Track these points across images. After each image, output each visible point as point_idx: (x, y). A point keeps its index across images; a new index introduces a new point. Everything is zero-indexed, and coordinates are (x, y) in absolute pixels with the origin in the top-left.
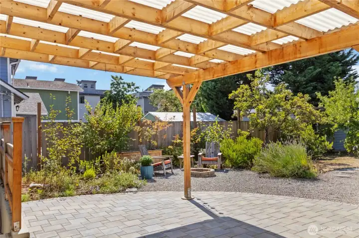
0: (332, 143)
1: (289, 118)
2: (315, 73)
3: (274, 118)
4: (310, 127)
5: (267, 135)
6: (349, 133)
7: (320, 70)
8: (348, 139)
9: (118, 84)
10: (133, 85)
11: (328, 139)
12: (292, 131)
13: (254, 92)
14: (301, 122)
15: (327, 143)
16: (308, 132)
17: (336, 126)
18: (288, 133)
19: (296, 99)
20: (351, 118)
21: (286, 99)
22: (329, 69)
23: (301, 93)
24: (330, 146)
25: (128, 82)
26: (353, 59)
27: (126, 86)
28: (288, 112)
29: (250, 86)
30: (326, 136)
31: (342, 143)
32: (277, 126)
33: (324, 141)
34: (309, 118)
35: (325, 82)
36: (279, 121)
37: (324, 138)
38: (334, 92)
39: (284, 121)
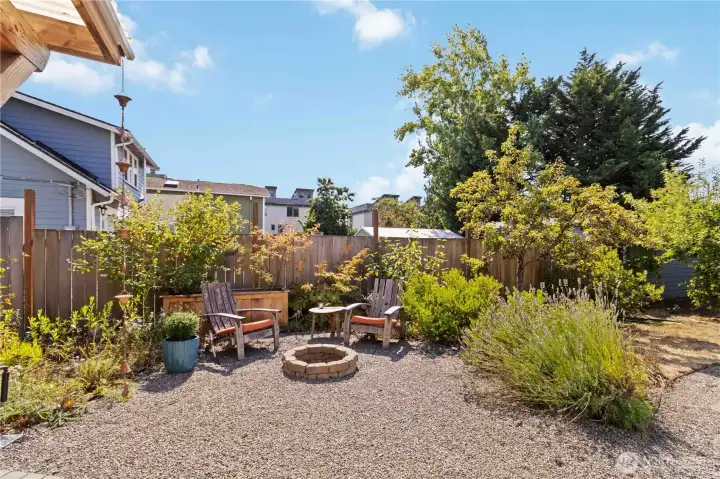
0: (662, 288)
1: (570, 234)
2: (617, 169)
3: (533, 233)
4: (614, 253)
5: (521, 268)
6: (698, 269)
7: (627, 163)
8: (697, 282)
9: (327, 190)
10: (346, 191)
11: (650, 279)
12: (574, 261)
13: (498, 183)
14: (598, 241)
15: (650, 288)
16: (607, 263)
17: (669, 253)
18: (565, 263)
19: (586, 192)
20: (707, 237)
21: (566, 194)
22: (643, 162)
23: (598, 185)
24: (656, 292)
25: (339, 187)
26: (686, 148)
27: (336, 192)
28: (566, 222)
29: (491, 173)
30: (646, 272)
31: (684, 289)
32: (542, 251)
33: (642, 283)
34: (615, 234)
35: (635, 183)
36: (545, 238)
37: (643, 276)
38: (664, 190)
39: (558, 240)
